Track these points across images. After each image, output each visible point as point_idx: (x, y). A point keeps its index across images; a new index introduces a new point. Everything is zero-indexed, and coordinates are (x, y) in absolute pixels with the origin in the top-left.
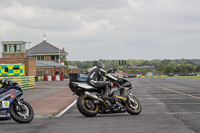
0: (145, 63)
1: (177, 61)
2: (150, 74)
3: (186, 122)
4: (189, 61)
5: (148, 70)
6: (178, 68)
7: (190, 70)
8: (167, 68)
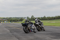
0: (4, 18)
1: (14, 18)
2: (5, 22)
3: (15, 36)
4: (17, 18)
5: (5, 20)
6: (14, 20)
7: (18, 20)
8: (11, 20)
